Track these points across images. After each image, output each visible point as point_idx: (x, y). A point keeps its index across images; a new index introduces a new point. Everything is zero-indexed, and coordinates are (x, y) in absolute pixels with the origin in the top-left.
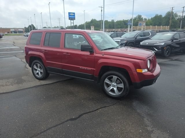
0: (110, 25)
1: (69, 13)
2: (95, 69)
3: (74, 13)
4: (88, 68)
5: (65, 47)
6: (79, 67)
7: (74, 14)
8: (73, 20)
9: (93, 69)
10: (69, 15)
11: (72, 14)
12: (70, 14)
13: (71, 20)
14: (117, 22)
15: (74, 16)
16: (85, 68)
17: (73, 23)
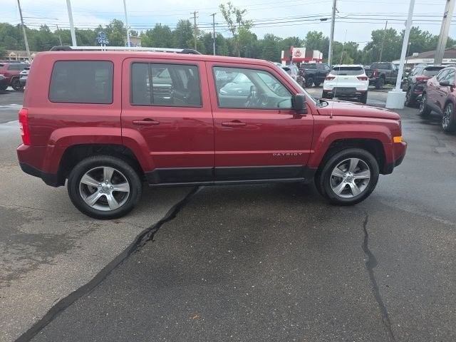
2: (312, 151)
4: (295, 152)
5: (218, 105)
6: (272, 154)
9: (308, 151)
16: (288, 152)
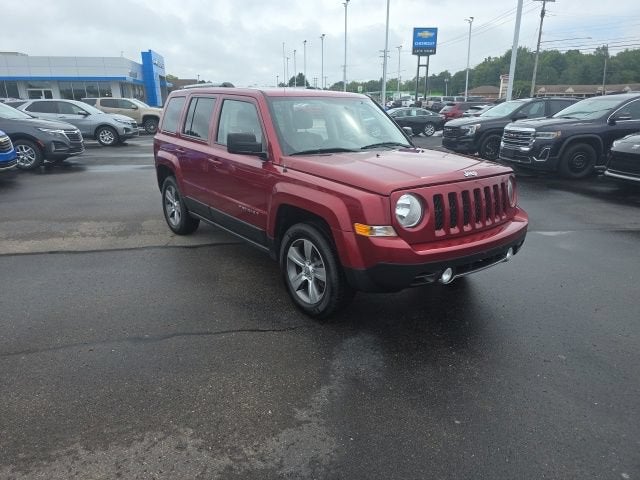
0: (586, 67)
1: (416, 30)
2: (267, 214)
3: (434, 30)
6: (238, 204)
7: (432, 34)
8: (428, 55)
9: (264, 213)
10: (416, 39)
11: (427, 34)
12: (420, 34)
13: (419, 55)
14: (620, 55)
15: (434, 39)
17: (427, 66)
